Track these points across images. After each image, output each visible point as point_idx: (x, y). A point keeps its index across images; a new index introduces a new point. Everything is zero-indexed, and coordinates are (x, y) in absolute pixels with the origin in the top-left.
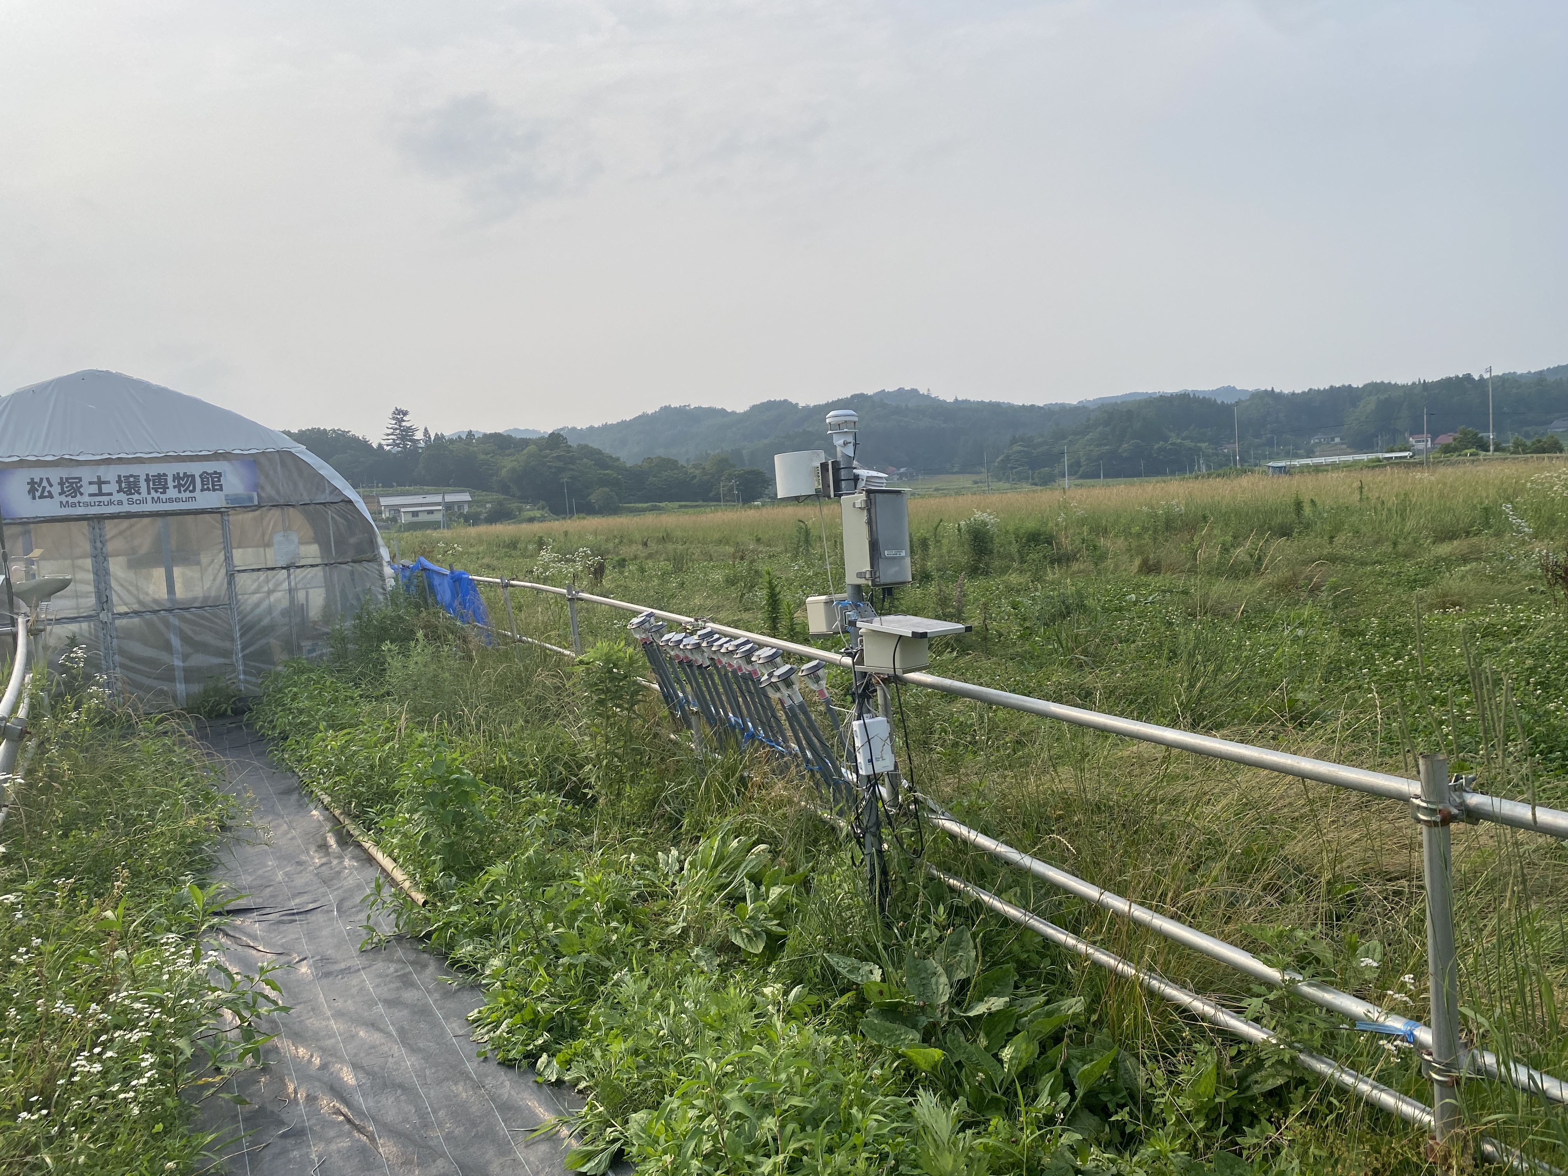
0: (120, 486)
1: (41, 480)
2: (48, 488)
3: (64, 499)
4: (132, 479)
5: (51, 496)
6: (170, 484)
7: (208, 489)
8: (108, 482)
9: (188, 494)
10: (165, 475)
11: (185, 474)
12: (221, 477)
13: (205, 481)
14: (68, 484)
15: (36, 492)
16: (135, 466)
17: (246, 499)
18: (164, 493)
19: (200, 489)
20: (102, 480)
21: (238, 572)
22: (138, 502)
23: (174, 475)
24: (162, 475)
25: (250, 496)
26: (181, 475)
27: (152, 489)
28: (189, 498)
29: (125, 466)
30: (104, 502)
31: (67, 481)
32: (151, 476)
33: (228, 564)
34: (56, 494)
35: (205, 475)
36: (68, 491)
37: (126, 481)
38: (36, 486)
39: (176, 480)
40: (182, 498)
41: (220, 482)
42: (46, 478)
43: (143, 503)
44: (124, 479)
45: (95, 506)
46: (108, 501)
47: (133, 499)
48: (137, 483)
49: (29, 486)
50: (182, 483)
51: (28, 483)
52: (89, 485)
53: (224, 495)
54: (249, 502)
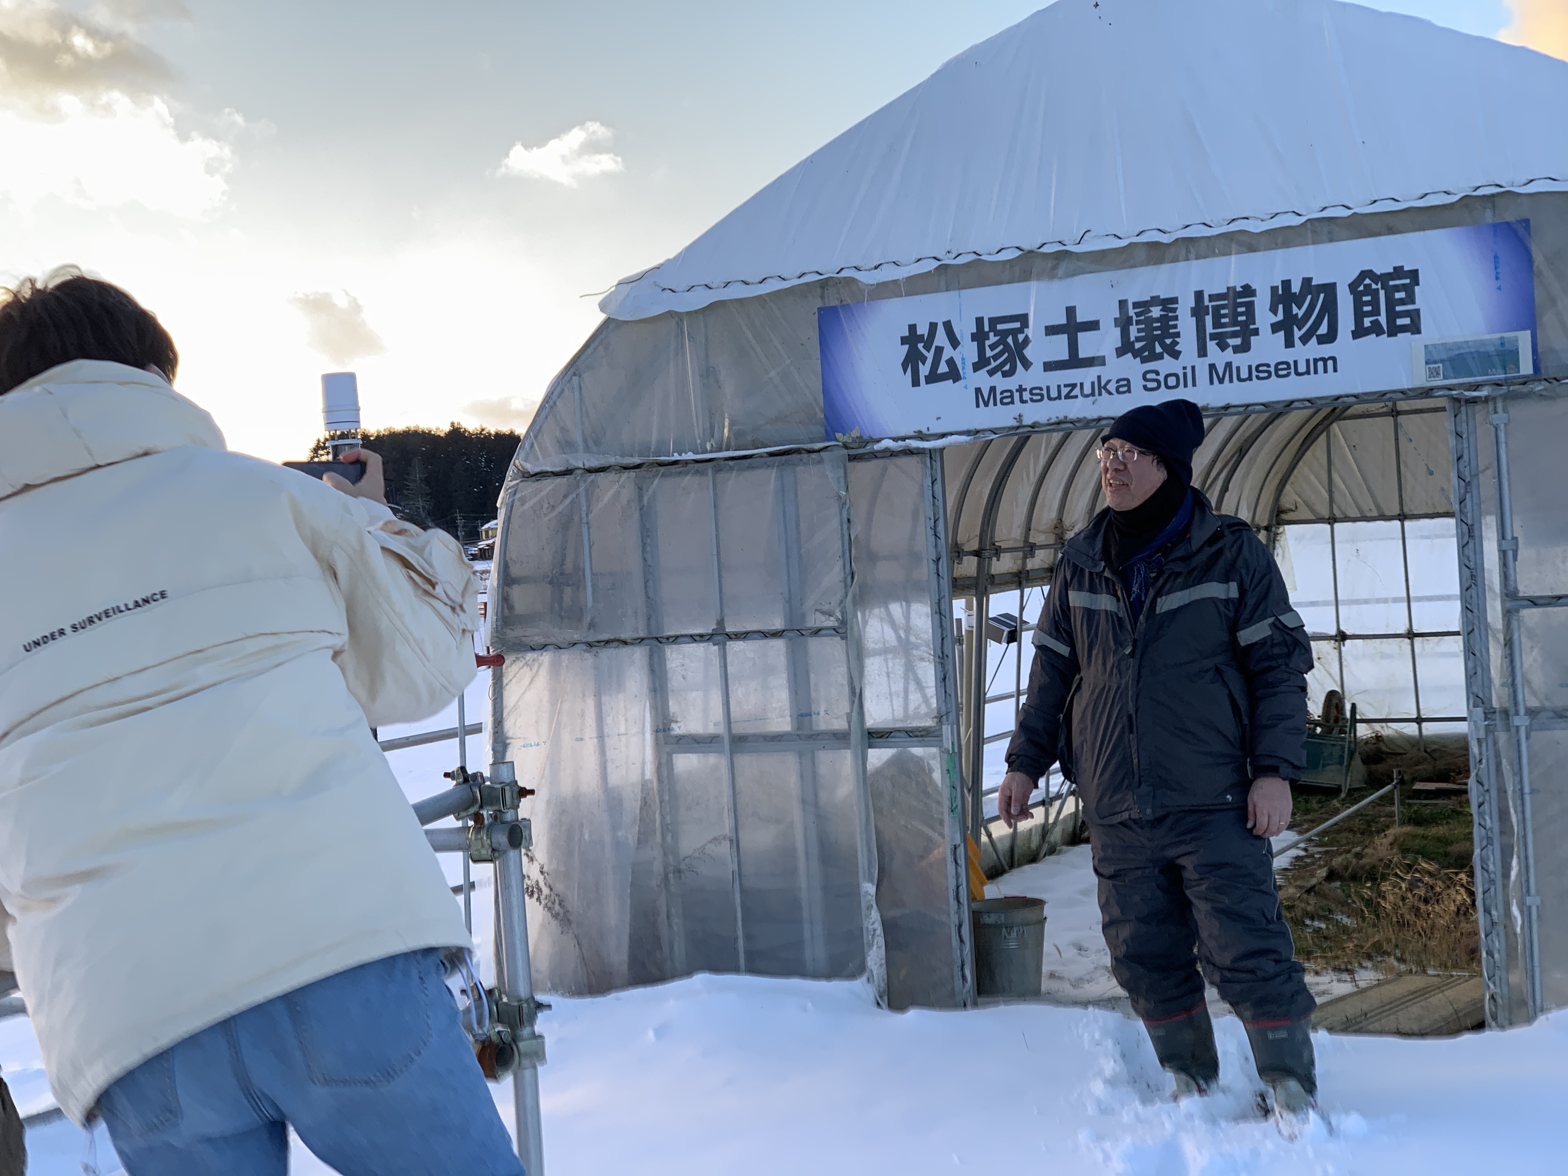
0: (1125, 334)
1: (933, 327)
2: (948, 352)
3: (983, 380)
4: (1156, 312)
5: (954, 374)
6: (1264, 318)
7: (1376, 329)
8: (1093, 326)
9: (1314, 349)
10: (1248, 291)
11: (1307, 281)
12: (1418, 284)
13: (1367, 303)
14: (995, 335)
15: (920, 364)
16: (1165, 268)
17: (1496, 360)
18: (1244, 348)
19: (1352, 332)
20: (1079, 319)
21: (1534, 602)
22: (1172, 381)
23: (1274, 289)
24: (1240, 292)
25: (1508, 347)
26: (1296, 288)
27: (1211, 340)
28: (1316, 361)
29: (1133, 270)
30: (1082, 384)
31: (993, 327)
32: (1212, 298)
33: (1505, 577)
34: (966, 370)
35: (1367, 281)
36: (995, 358)
37: (1143, 318)
38: (920, 346)
39: (1281, 307)
40: (1296, 362)
41: (1413, 302)
42: (944, 323)
43: (1186, 386)
44: (1135, 313)
45: (1059, 397)
46: (1093, 383)
47: (1157, 373)
48: (1171, 323)
49: (907, 347)
50: (1297, 314)
51: (904, 341)
52: (1046, 335)
53: (1426, 346)
54: (1504, 368)
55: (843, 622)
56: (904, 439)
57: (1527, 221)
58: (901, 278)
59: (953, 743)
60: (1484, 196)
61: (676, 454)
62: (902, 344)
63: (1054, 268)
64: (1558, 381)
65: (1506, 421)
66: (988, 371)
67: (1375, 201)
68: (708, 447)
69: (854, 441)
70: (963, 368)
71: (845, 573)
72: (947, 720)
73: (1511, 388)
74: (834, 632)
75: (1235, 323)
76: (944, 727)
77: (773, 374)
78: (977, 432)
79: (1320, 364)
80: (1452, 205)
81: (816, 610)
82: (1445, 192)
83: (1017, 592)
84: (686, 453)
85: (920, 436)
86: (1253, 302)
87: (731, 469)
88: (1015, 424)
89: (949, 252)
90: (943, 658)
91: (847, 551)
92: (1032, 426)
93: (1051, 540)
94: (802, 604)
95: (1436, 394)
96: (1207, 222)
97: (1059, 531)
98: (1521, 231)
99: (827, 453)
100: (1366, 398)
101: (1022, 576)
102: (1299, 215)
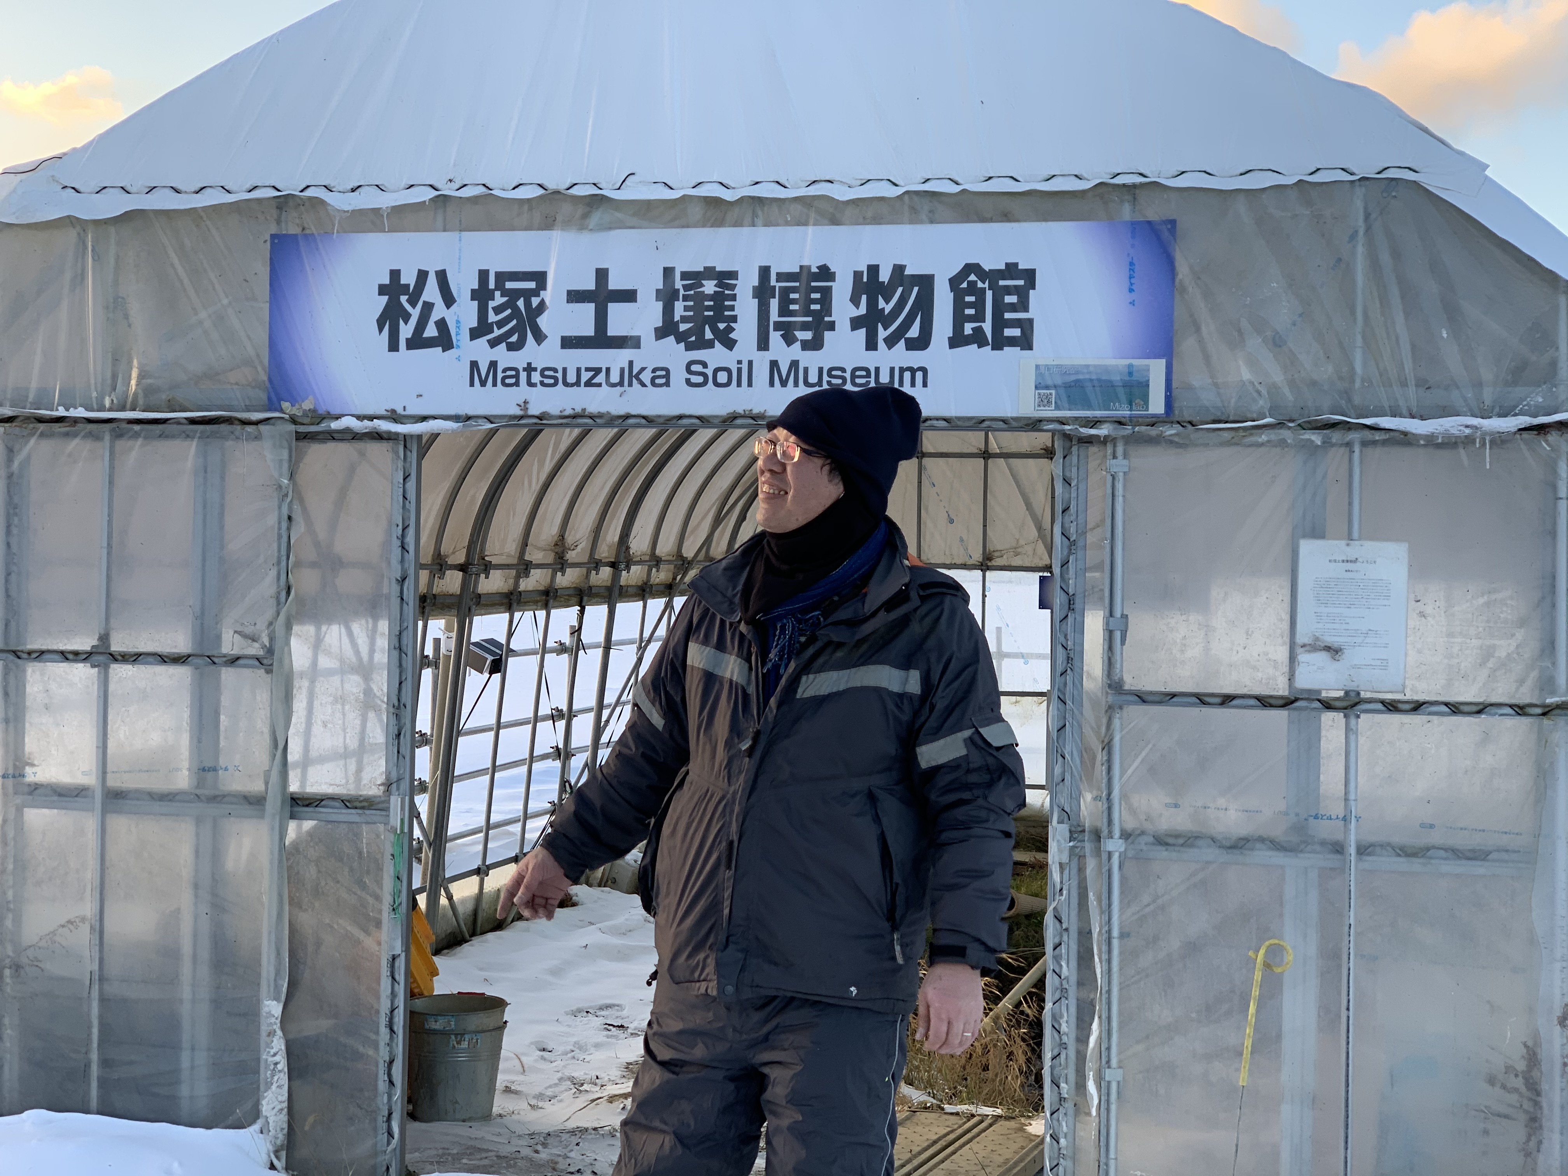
1: (422, 276)
2: (439, 311)
3: (481, 351)
4: (709, 287)
5: (444, 340)
7: (978, 338)
8: (629, 296)
9: (901, 356)
10: (825, 273)
11: (899, 269)
12: (1033, 287)
13: (970, 305)
14: (502, 296)
15: (401, 322)
16: (725, 232)
17: (1121, 392)
18: (815, 344)
19: (949, 338)
20: (612, 286)
21: (1142, 698)
22: (722, 377)
23: (857, 275)
24: (815, 273)
25: (1136, 377)
26: (884, 276)
27: (775, 330)
28: (902, 370)
29: (684, 230)
30: (608, 370)
31: (500, 285)
32: (781, 277)
33: (1110, 663)
34: (460, 335)
35: (973, 277)
36: (500, 324)
37: (692, 292)
38: (404, 299)
39: (864, 297)
40: (877, 370)
41: (1026, 310)
42: (437, 272)
43: (739, 384)
44: (683, 285)
45: (577, 383)
46: (622, 370)
47: (705, 365)
48: (726, 303)
49: (385, 298)
50: (884, 308)
51: (383, 290)
52: (568, 302)
53: (1037, 367)
54: (1130, 403)
55: (270, 651)
56: (371, 418)
57: (1173, 222)
58: (384, 206)
59: (402, 820)
60: (1124, 185)
61: (61, 408)
62: (381, 293)
63: (585, 216)
64: (1193, 426)
65: (1126, 469)
66: (488, 341)
67: (990, 178)
68: (107, 403)
69: (305, 414)
70: (457, 334)
71: (279, 587)
72: (398, 789)
73: (1137, 429)
74: (257, 663)
75: (807, 312)
76: (393, 798)
77: (203, 315)
78: (468, 418)
79: (907, 375)
80: (1083, 192)
81: (235, 632)
82: (1076, 176)
83: (507, 616)
84: (76, 408)
85: (394, 417)
86: (830, 288)
87: (136, 435)
88: (518, 412)
89: (451, 181)
90: (399, 708)
91: (284, 558)
92: (540, 418)
93: (550, 558)
94: (217, 623)
95: (1045, 428)
96: (781, 182)
97: (559, 550)
98: (1166, 235)
99: (267, 427)
100: (959, 423)
101: (512, 597)
102: (896, 185)
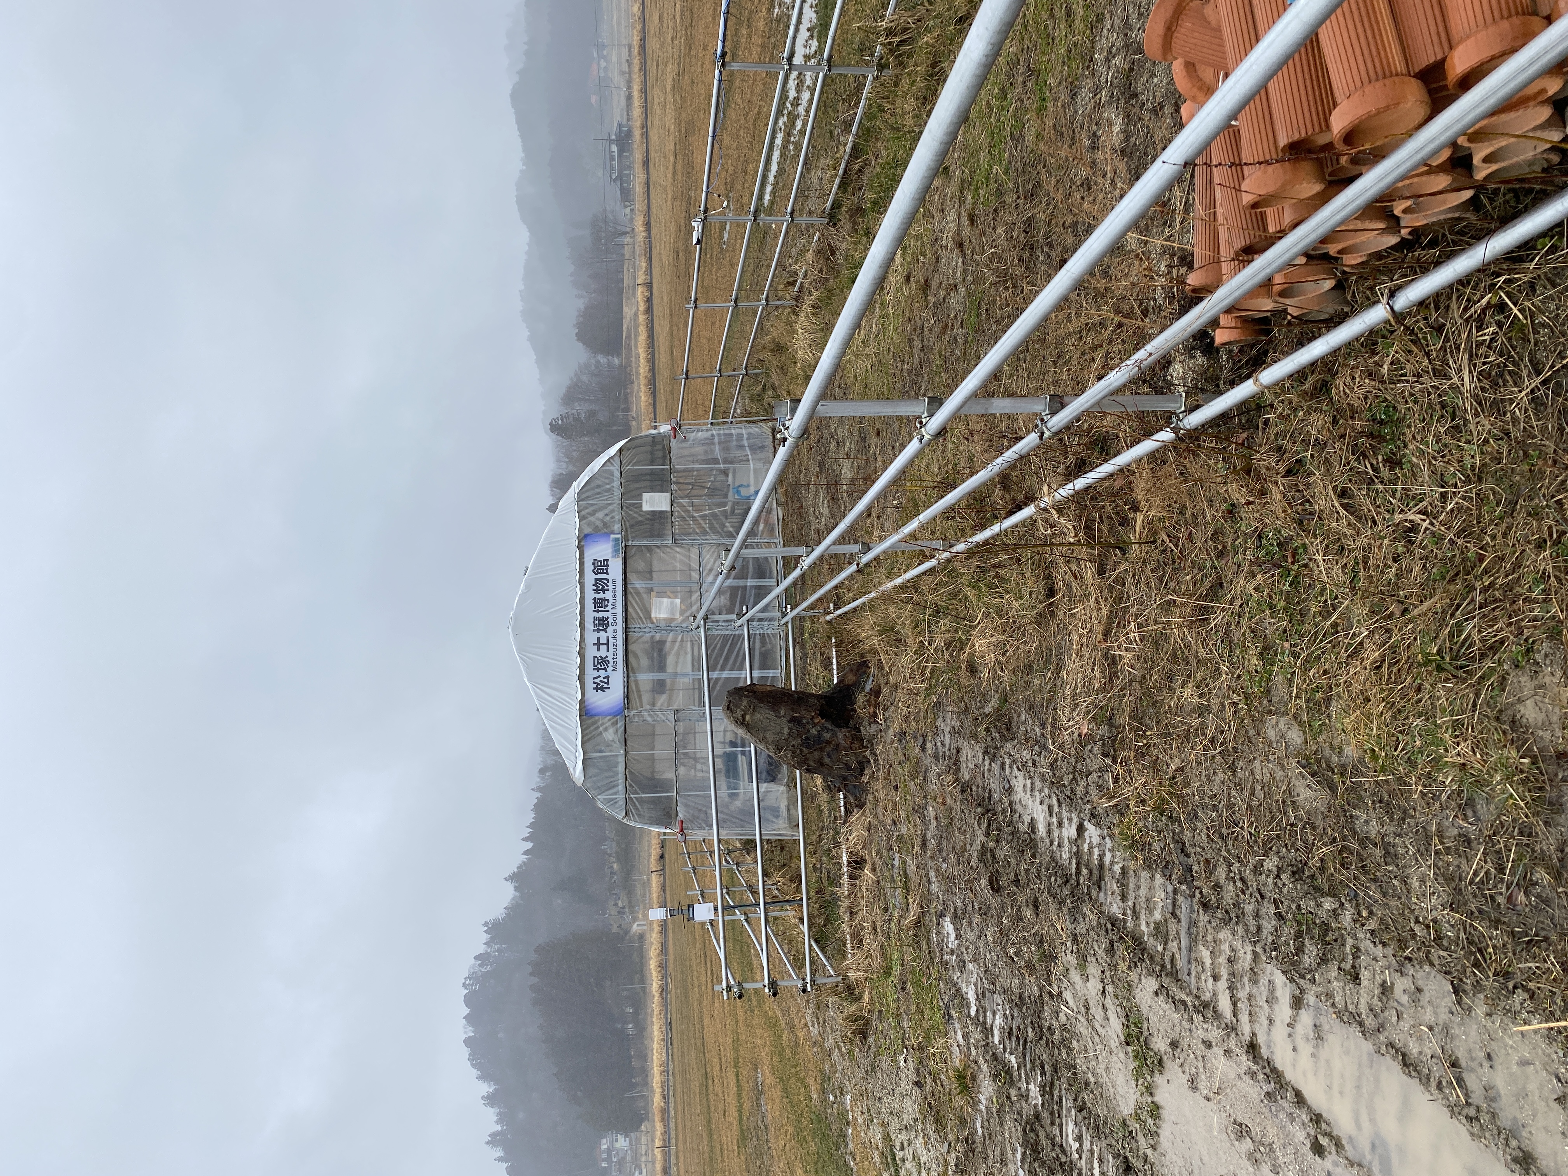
1: (594, 683)
2: (601, 679)
3: (609, 669)
4: (597, 622)
6: (601, 595)
7: (607, 569)
8: (599, 639)
9: (610, 584)
10: (594, 599)
11: (594, 585)
12: (597, 559)
13: (600, 571)
14: (598, 665)
15: (604, 687)
16: (586, 619)
17: (617, 542)
19: (607, 575)
20: (597, 642)
22: (615, 619)
23: (595, 593)
25: (615, 540)
26: (595, 588)
27: (605, 609)
28: (613, 584)
29: (586, 625)
30: (614, 642)
35: (595, 571)
36: (604, 665)
37: (598, 626)
38: (599, 687)
39: (599, 591)
41: (601, 561)
42: (594, 680)
45: (616, 648)
47: (613, 622)
48: (600, 619)
49: (599, 691)
50: (601, 588)
52: (600, 651)
53: (612, 558)
56: (624, 695)
58: (581, 691)
60: (578, 543)
63: (583, 648)
67: (576, 567)
69: (624, 703)
70: (606, 675)
78: (623, 669)
80: (580, 551)
82: (576, 550)
89: (576, 676)
95: (623, 558)
96: (577, 607)
98: (587, 535)
99: (626, 714)
